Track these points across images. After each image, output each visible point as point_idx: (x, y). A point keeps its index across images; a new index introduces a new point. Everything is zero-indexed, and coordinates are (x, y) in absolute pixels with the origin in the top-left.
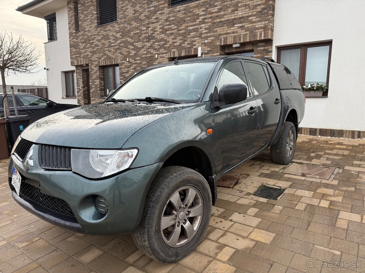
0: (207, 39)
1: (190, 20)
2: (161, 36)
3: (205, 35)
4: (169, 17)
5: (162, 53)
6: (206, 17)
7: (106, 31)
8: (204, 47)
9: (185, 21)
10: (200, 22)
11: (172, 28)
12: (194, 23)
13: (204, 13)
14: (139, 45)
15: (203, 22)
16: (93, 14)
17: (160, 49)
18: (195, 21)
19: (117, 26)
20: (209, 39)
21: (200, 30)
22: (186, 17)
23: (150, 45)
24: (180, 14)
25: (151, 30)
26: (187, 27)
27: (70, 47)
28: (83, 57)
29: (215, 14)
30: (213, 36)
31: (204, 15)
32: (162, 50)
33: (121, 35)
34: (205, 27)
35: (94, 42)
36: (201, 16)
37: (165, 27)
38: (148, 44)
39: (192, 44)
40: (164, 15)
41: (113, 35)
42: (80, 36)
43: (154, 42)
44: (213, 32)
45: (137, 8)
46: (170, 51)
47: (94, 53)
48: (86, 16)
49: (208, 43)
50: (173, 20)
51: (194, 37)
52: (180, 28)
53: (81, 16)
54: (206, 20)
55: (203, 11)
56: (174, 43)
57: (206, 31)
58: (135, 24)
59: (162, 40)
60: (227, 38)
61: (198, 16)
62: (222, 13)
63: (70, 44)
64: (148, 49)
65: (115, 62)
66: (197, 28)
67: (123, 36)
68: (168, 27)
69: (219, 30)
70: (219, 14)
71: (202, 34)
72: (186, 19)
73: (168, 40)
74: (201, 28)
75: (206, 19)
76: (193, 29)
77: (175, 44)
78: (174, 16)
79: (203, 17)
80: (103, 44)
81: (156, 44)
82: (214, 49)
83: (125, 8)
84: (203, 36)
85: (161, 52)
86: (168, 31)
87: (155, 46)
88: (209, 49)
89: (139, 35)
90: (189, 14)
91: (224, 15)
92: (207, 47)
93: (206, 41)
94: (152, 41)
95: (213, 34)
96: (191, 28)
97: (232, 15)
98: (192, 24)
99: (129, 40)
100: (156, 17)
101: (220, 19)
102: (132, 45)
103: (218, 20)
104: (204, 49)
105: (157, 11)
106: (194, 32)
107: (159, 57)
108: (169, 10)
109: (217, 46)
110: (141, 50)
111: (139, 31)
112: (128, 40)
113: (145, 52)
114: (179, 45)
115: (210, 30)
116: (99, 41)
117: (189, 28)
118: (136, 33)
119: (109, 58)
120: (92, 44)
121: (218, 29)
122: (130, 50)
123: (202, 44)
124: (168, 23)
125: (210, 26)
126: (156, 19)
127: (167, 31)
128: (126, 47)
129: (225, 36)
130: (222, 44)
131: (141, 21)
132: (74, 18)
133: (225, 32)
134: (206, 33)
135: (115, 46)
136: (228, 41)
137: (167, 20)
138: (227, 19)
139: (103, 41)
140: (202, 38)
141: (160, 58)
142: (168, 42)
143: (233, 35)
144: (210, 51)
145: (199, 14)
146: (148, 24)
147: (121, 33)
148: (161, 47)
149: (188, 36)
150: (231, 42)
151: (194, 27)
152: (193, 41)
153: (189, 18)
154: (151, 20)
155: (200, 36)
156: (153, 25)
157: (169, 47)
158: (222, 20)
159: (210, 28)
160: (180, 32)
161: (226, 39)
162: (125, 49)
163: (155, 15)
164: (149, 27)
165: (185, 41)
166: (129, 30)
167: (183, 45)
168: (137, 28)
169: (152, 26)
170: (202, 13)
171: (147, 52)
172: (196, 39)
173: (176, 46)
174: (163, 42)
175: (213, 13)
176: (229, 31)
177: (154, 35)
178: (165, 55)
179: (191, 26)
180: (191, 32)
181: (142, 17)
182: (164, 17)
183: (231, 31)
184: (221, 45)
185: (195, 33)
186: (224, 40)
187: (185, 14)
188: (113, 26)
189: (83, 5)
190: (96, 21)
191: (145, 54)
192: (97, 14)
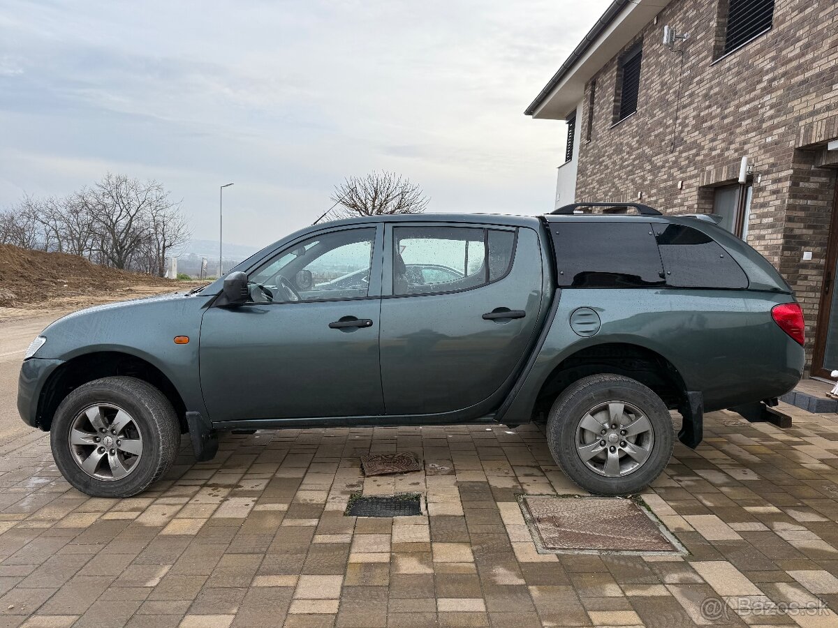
0: (771, 135)
1: (746, 88)
2: (693, 135)
3: (769, 123)
4: (711, 88)
5: (691, 177)
6: (776, 73)
7: (620, 135)
8: (763, 157)
9: (735, 94)
10: (764, 89)
11: (713, 114)
12: (752, 95)
13: (773, 64)
14: (658, 160)
15: (768, 90)
16: (610, 104)
17: (688, 166)
18: (754, 90)
19: (634, 122)
20: (775, 132)
21: (761, 111)
22: (738, 82)
23: (674, 159)
24: (730, 78)
25: (680, 124)
26: (738, 107)
27: (578, 174)
28: (588, 193)
29: (794, 64)
30: (784, 124)
31: (773, 69)
32: (692, 171)
33: (638, 141)
34: (771, 102)
35: (603, 161)
36: (767, 72)
37: (702, 114)
38: (671, 158)
39: (742, 149)
40: (703, 84)
41: (627, 144)
42: (590, 150)
43: (681, 152)
44: (785, 114)
45: (666, 77)
46: (703, 171)
47: (601, 182)
48: (602, 108)
49: (771, 144)
50: (716, 94)
51: (747, 132)
52: (727, 111)
53: (597, 108)
54: (775, 84)
55: (773, 59)
56: (712, 149)
57: (772, 112)
58: (659, 114)
59: (695, 144)
60: (812, 127)
61: (762, 72)
62: (810, 56)
63: (578, 167)
64: (670, 168)
65: (623, 201)
66: (756, 109)
67: (640, 144)
68: (707, 111)
69: (799, 106)
70: (802, 60)
71: (763, 121)
72: (739, 87)
73: (702, 144)
74: (763, 106)
75: (774, 79)
76: (749, 111)
77: (714, 153)
78: (719, 84)
79: (770, 76)
80: (614, 163)
81: (684, 155)
82: (782, 158)
83: (649, 81)
84: (764, 126)
85: (688, 174)
86: (706, 121)
87: (682, 159)
88: (772, 160)
89: (662, 136)
90: (746, 74)
91: (814, 60)
92: (768, 154)
93: (769, 140)
94: (678, 149)
95: (784, 118)
96: (745, 108)
97: (831, 58)
98: (747, 97)
99: (648, 150)
100: (690, 92)
101: (803, 76)
102: (650, 161)
103: (800, 78)
104: (763, 160)
105: (693, 78)
106: (749, 118)
107: (684, 187)
108: (712, 70)
109: (789, 149)
110: (659, 172)
111: (661, 130)
112: (646, 151)
113: (665, 177)
114: (719, 155)
115: (779, 107)
116: (610, 157)
117: (741, 110)
118: (659, 134)
119: (618, 193)
120: (601, 163)
121: (796, 102)
122: (646, 172)
123: (760, 149)
124: (707, 103)
125: (781, 97)
126: (691, 95)
127: (703, 122)
128: (642, 168)
129: (809, 120)
130: (801, 145)
131: (668, 105)
132: (588, 115)
133: (811, 109)
134: (771, 118)
135: (628, 166)
136: (814, 133)
137: (706, 96)
138: (817, 70)
139: (615, 158)
140: (761, 134)
141: (687, 188)
142: (703, 148)
143: (826, 115)
144: (773, 165)
145: (762, 68)
146: (678, 110)
147: (638, 138)
148: (690, 162)
149: (738, 130)
150: (820, 136)
151: (752, 105)
152: (745, 143)
153: (744, 84)
154: (683, 100)
155: (758, 129)
156: (685, 110)
157: (702, 161)
158: (808, 75)
159: (780, 103)
160: (726, 121)
161: (809, 128)
162: (639, 171)
163: (690, 87)
164: (677, 118)
165: (731, 143)
166: (649, 129)
167: (727, 154)
168: (660, 123)
169: (681, 114)
170: (769, 66)
171: (668, 177)
172: (750, 135)
173: (714, 157)
174: (694, 151)
175: (791, 60)
176: (818, 106)
177: (683, 135)
178: (693, 180)
179: (746, 103)
180: (744, 119)
181: (671, 97)
182: (701, 91)
183: (825, 103)
184: (797, 146)
185: (749, 121)
186: (807, 131)
187: (739, 73)
188: (630, 124)
189: (601, 87)
190: (612, 116)
191: (666, 181)
192: (615, 101)
